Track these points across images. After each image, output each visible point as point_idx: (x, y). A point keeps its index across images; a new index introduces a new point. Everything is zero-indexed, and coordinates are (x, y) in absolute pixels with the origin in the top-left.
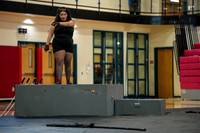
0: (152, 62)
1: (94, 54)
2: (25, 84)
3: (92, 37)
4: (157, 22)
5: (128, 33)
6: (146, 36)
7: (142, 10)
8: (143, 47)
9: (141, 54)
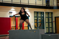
0: (54, 22)
1: (35, 19)
2: (12, 30)
3: (34, 14)
4: (55, 8)
5: (46, 12)
6: (52, 13)
7: (50, 5)
8: (51, 17)
9: (50, 19)
